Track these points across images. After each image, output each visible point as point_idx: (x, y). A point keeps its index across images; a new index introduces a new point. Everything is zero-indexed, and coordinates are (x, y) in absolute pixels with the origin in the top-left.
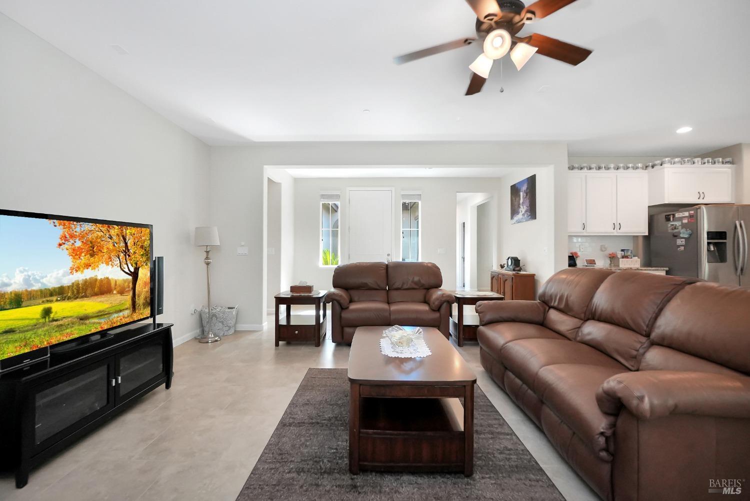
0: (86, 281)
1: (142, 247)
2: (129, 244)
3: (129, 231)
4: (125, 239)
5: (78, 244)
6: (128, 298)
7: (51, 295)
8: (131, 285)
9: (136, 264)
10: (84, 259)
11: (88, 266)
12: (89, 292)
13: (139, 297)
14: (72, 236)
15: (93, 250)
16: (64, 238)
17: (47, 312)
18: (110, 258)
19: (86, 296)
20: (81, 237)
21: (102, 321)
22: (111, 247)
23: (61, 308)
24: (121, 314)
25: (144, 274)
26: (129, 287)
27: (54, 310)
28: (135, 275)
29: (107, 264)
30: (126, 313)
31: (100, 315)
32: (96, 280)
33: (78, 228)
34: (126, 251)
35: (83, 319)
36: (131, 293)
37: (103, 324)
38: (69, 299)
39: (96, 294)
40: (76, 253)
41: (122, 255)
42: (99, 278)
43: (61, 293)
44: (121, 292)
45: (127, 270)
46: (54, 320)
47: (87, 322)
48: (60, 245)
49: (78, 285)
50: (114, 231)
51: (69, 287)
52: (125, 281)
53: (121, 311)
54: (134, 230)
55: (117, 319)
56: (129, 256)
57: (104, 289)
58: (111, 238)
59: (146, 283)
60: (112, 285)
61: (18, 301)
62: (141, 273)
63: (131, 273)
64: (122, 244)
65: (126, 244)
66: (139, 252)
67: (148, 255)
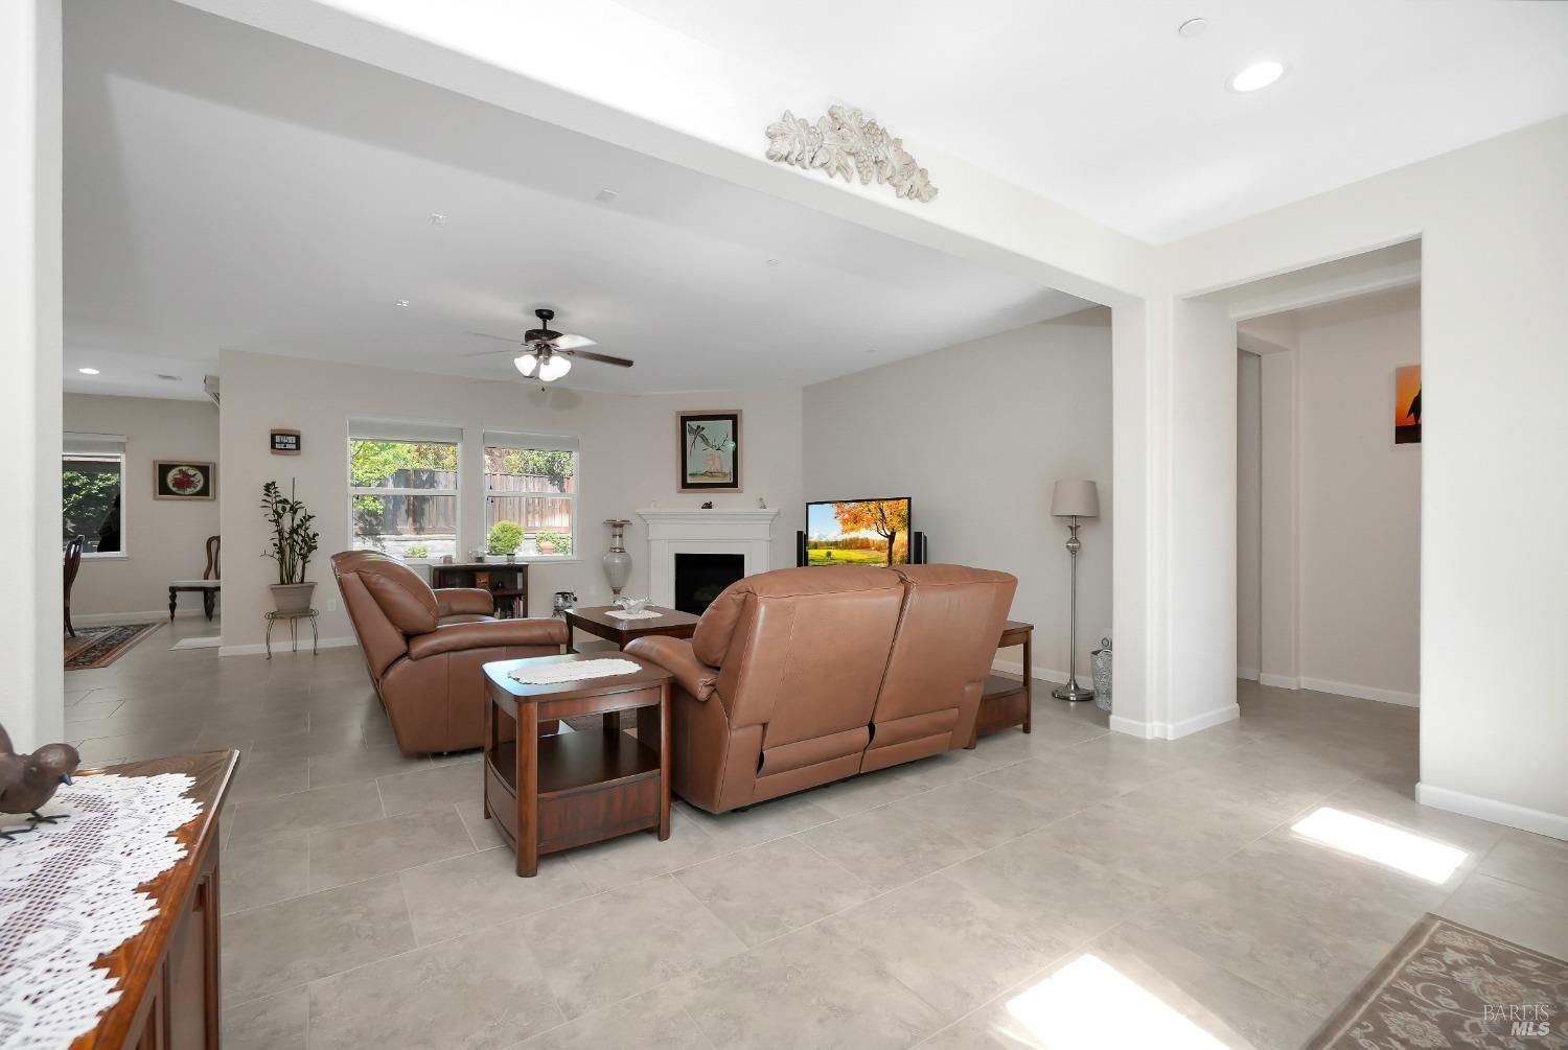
0: (851, 539)
1: (899, 515)
2: (886, 513)
3: (886, 503)
4: (881, 510)
5: (846, 516)
6: (884, 555)
7: (831, 545)
8: (887, 545)
9: (893, 528)
10: (850, 525)
11: (852, 530)
12: (852, 546)
13: (895, 554)
14: (842, 512)
15: (856, 520)
16: (838, 513)
17: (829, 554)
18: (868, 524)
19: (850, 549)
20: (848, 511)
22: (870, 516)
23: (837, 553)
25: (902, 537)
26: (885, 547)
27: (832, 554)
28: (892, 538)
29: (867, 528)
32: (858, 539)
33: (846, 507)
34: (883, 518)
35: (850, 563)
36: (887, 551)
38: (840, 549)
39: (858, 548)
40: (845, 522)
41: (878, 523)
42: (860, 538)
43: (836, 545)
44: (879, 549)
45: (883, 532)
46: (832, 559)
48: (836, 517)
49: (846, 541)
50: (872, 505)
51: (840, 542)
52: (881, 541)
54: (890, 503)
56: (886, 522)
57: (864, 545)
58: (869, 510)
59: (903, 544)
60: (871, 543)
61: (816, 546)
62: (898, 536)
63: (887, 536)
64: (879, 514)
65: (883, 514)
66: (895, 521)
67: (906, 522)
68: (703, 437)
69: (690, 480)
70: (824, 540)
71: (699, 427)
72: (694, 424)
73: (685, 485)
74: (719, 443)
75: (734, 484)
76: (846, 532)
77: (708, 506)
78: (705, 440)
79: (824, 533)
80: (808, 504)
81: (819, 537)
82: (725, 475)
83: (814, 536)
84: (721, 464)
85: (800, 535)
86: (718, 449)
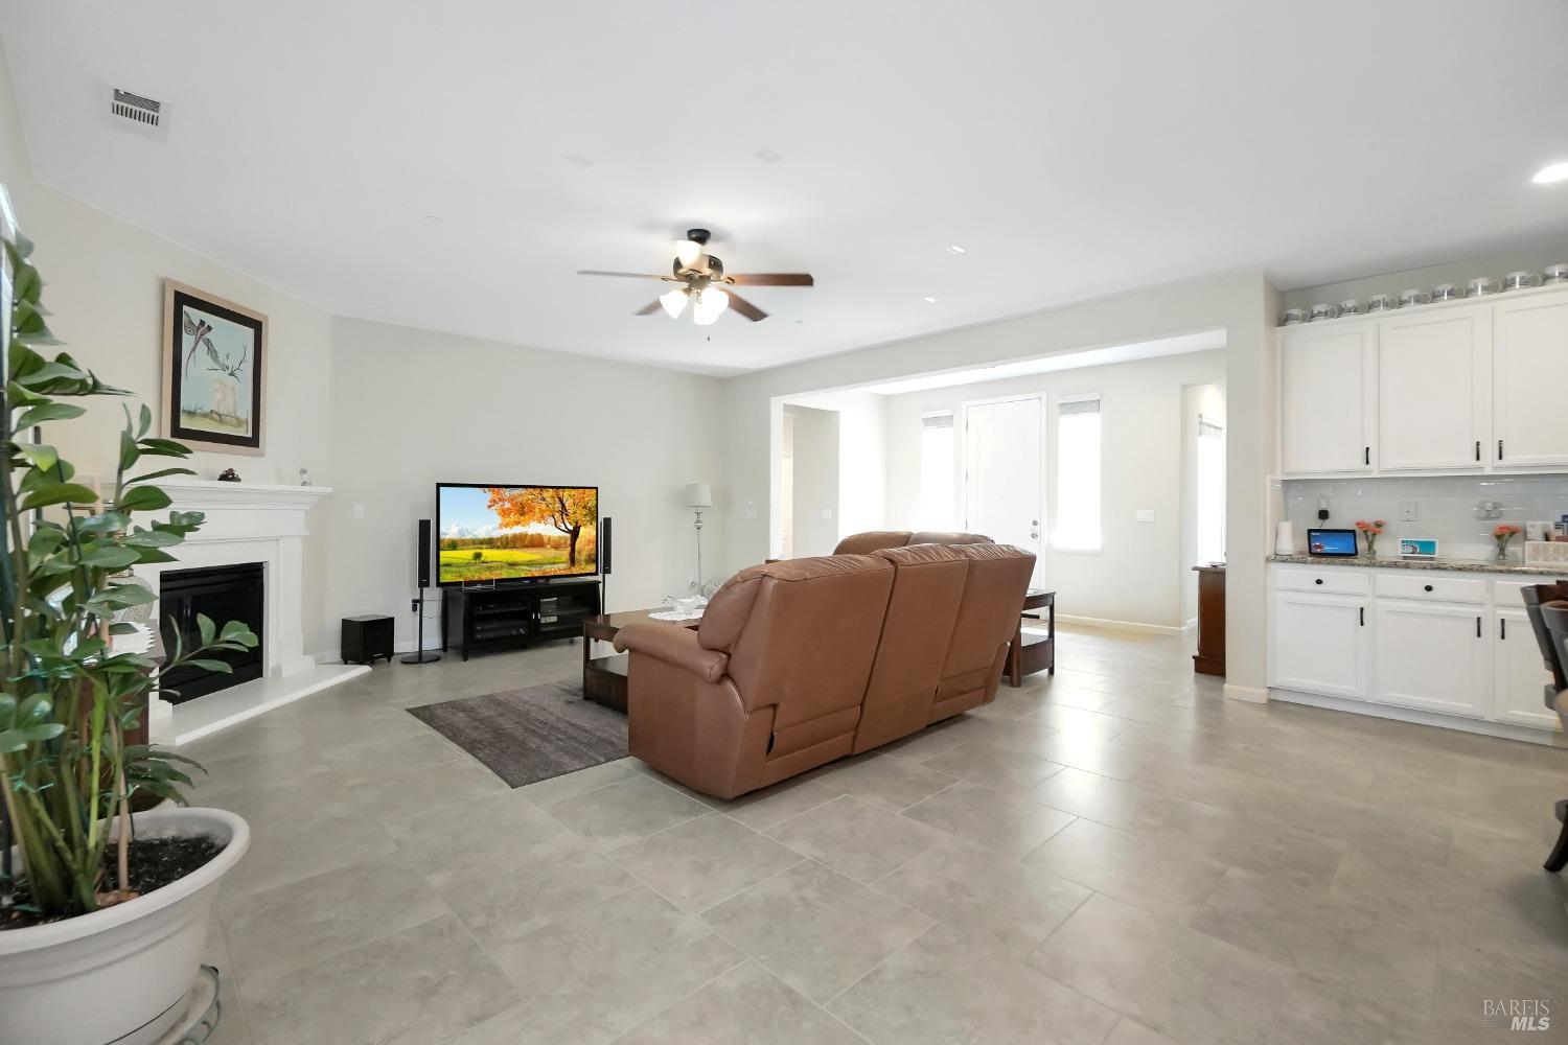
0: (515, 536)
1: (585, 507)
2: (566, 505)
3: (566, 494)
4: (561, 501)
5: (507, 505)
6: (565, 553)
7: (482, 543)
8: (569, 542)
9: (577, 523)
10: (513, 517)
11: (517, 523)
12: (518, 544)
13: (579, 553)
14: (500, 500)
15: (523, 510)
16: (493, 501)
17: (478, 556)
18: (543, 517)
19: (515, 547)
20: (511, 500)
21: (533, 569)
22: (544, 507)
23: (488, 554)
24: (556, 566)
25: (587, 532)
26: (566, 543)
27: (484, 555)
28: (575, 534)
29: (539, 522)
30: (562, 566)
31: (530, 564)
32: (526, 535)
33: (507, 493)
34: (563, 510)
35: (512, 565)
36: (569, 549)
37: (535, 572)
38: (498, 548)
39: (526, 547)
40: (504, 513)
41: (557, 515)
42: (530, 532)
43: (491, 543)
44: (557, 547)
45: (563, 528)
46: (483, 562)
47: (517, 568)
48: (490, 507)
49: (507, 538)
50: (548, 494)
51: (498, 539)
52: (561, 538)
53: (555, 563)
54: (573, 492)
55: (550, 570)
56: (567, 515)
57: (536, 542)
58: (544, 499)
59: (589, 541)
60: (546, 540)
61: (454, 545)
62: (583, 531)
63: (569, 531)
64: (558, 505)
65: (563, 505)
66: (581, 512)
67: (594, 513)
68: (208, 343)
70: (469, 537)
71: (202, 323)
72: (193, 314)
73: (179, 435)
74: (232, 363)
75: (256, 438)
76: (507, 525)
77: (228, 476)
79: (470, 528)
80: (439, 485)
81: (461, 532)
82: (240, 423)
83: (450, 530)
84: (235, 401)
85: (424, 526)
86: (232, 374)
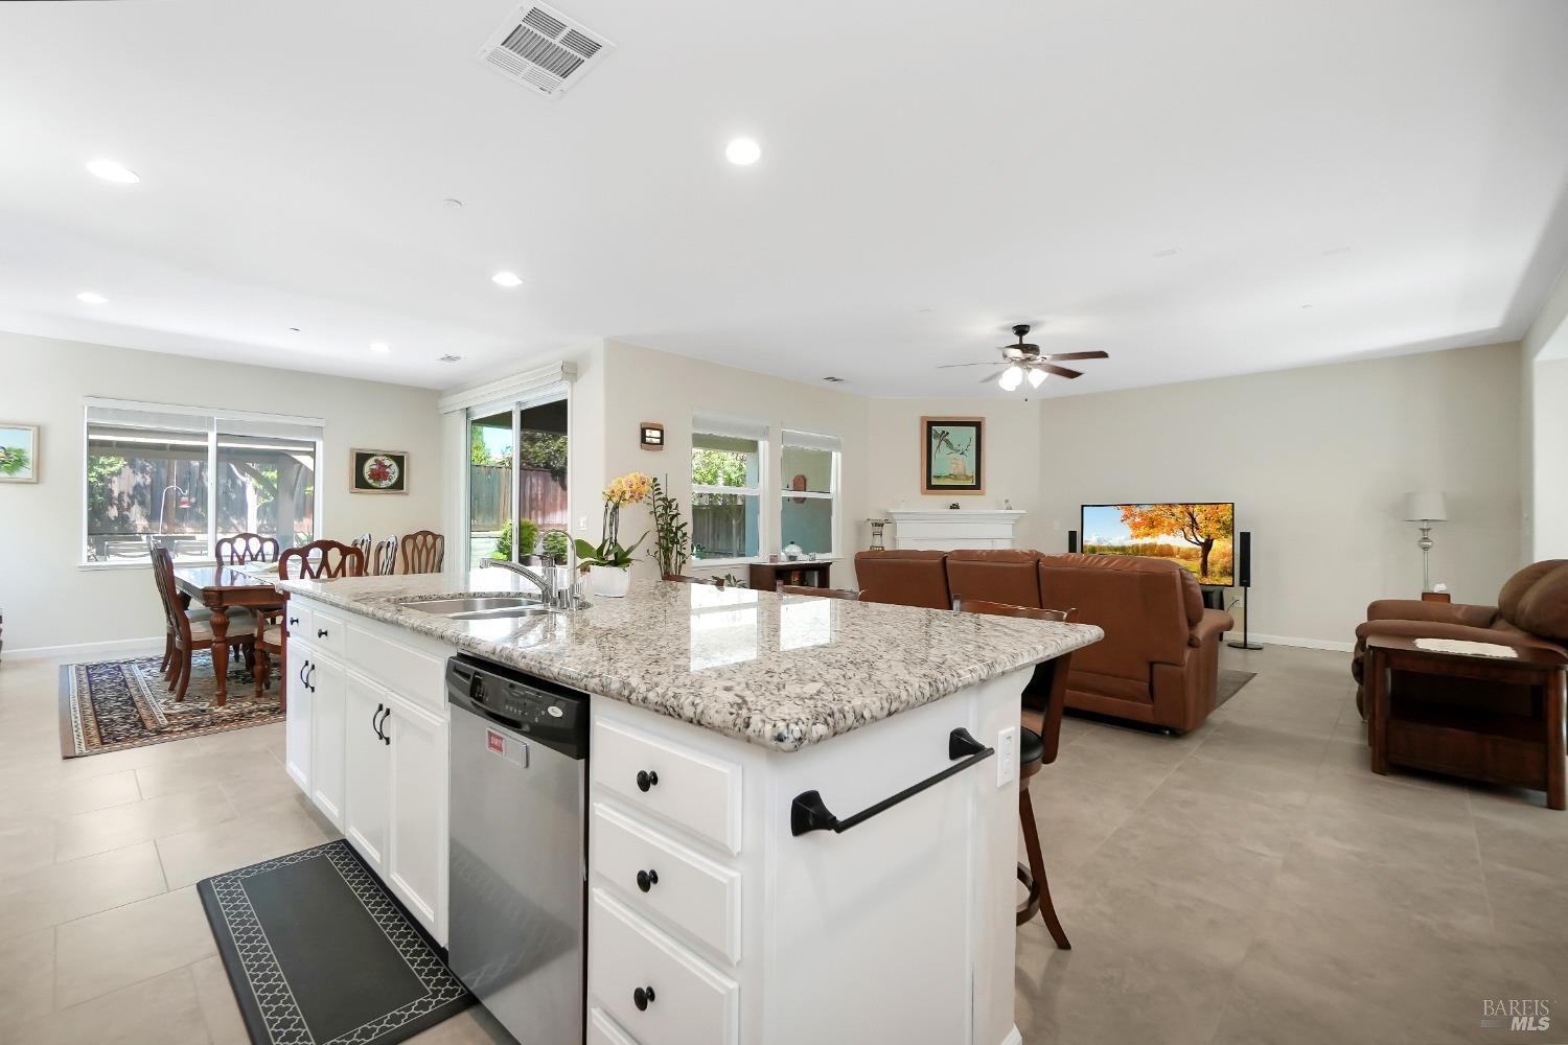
0: (1145, 545)
1: (1219, 521)
2: (1198, 520)
3: (1197, 508)
4: (1191, 515)
5: (1138, 520)
6: (1196, 564)
7: (1116, 551)
8: (1200, 553)
9: (1209, 536)
10: (1144, 530)
11: (1147, 535)
12: (1148, 552)
13: (1212, 565)
14: (1131, 516)
15: (1153, 524)
16: (1126, 517)
18: (1172, 530)
20: (1141, 515)
22: (1173, 521)
25: (1222, 546)
26: (1197, 555)
28: (1207, 546)
29: (1169, 534)
32: (1156, 545)
33: (1138, 510)
34: (1194, 524)
36: (1201, 560)
39: (1156, 555)
40: (1135, 526)
41: (1187, 529)
42: (1159, 543)
43: (1124, 550)
44: (1187, 557)
45: (1194, 540)
48: (1122, 522)
49: (1137, 546)
50: (1177, 510)
51: (1130, 547)
52: (1191, 549)
54: (1204, 507)
56: (1198, 529)
57: (1165, 552)
58: (1173, 515)
59: (1224, 555)
60: (1175, 550)
61: (1094, 551)
62: (1215, 544)
63: (1201, 544)
64: (1188, 520)
65: (1194, 520)
66: (1212, 528)
67: (1229, 528)
68: (947, 441)
69: (934, 482)
70: (1105, 544)
71: (944, 432)
72: (938, 429)
73: (930, 487)
74: (962, 448)
75: (977, 486)
76: (1137, 536)
77: (955, 507)
78: (949, 443)
79: (1106, 537)
80: (1083, 507)
81: (1099, 540)
82: (968, 478)
83: (1091, 538)
84: (964, 467)
85: (1072, 535)
86: (962, 454)
